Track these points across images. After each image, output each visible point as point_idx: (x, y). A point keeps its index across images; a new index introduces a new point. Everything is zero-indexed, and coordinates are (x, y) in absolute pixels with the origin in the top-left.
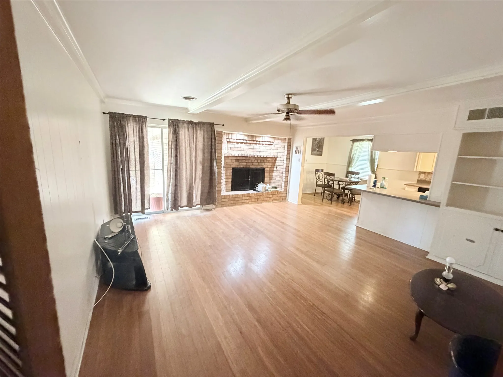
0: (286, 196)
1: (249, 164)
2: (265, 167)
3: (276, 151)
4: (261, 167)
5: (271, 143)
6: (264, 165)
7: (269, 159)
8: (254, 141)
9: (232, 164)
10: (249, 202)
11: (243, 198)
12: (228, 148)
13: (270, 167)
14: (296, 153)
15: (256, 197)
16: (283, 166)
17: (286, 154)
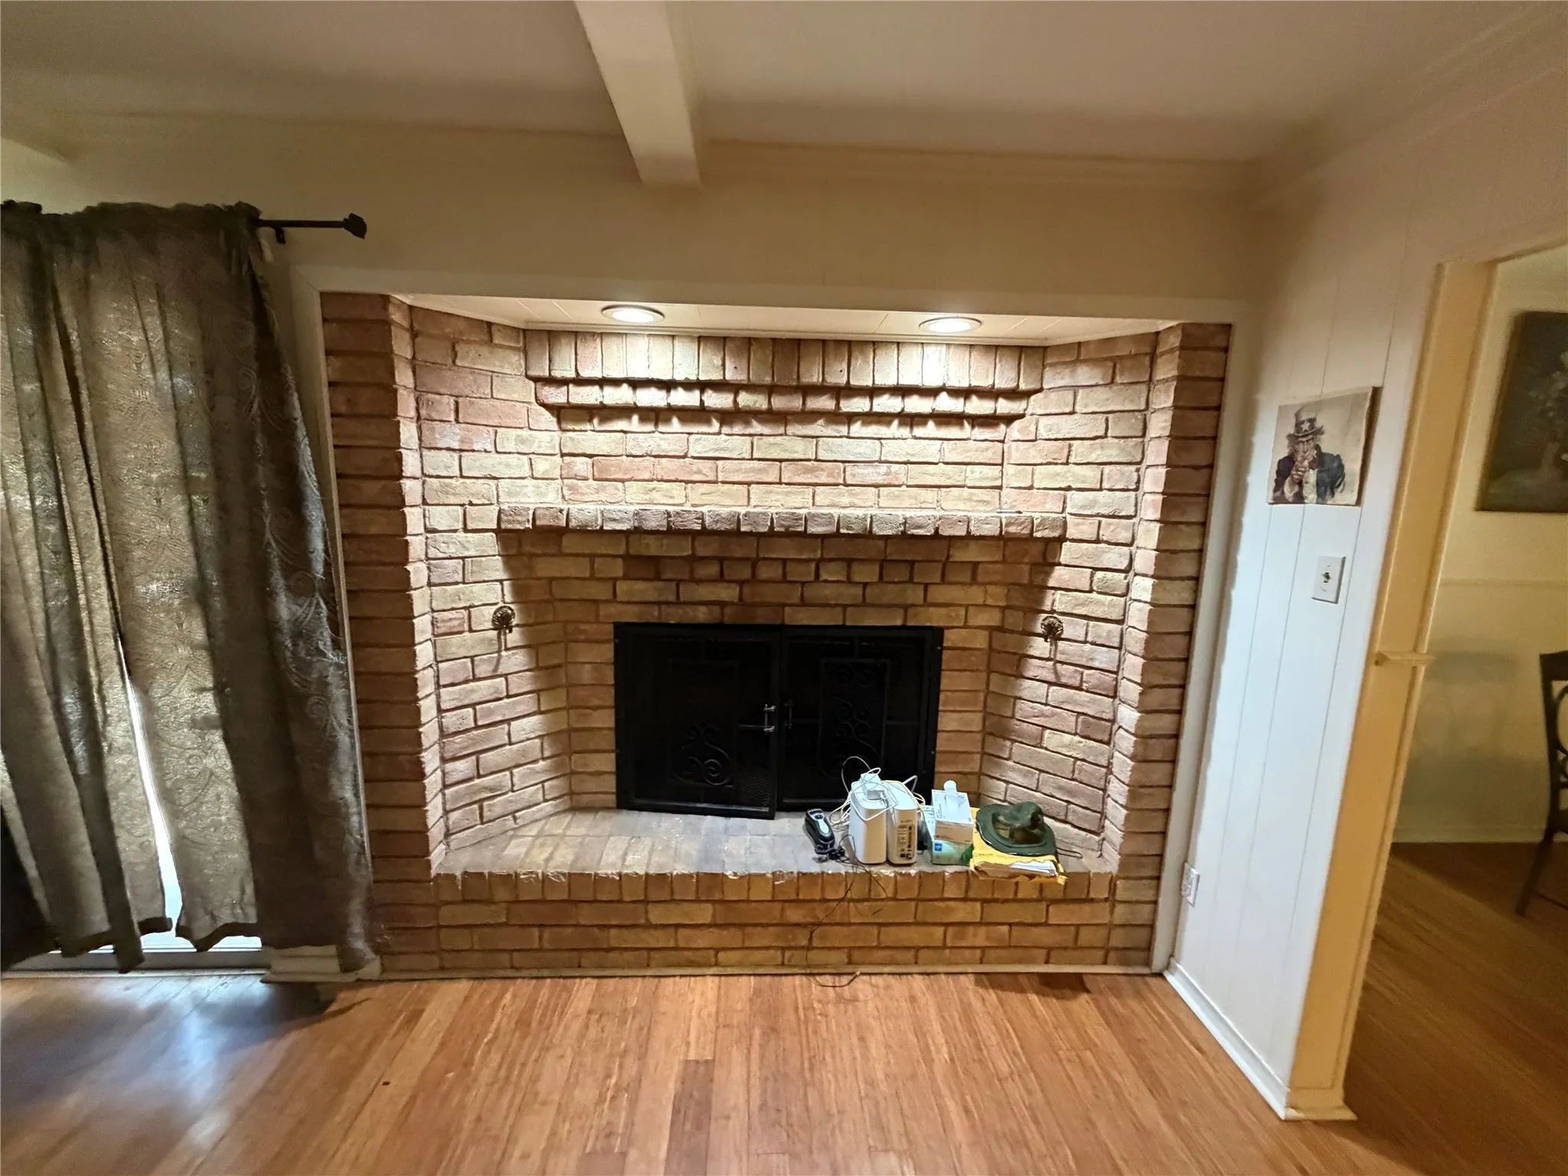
0: (1152, 927)
1: (771, 593)
2: (941, 624)
3: (1044, 477)
4: (899, 622)
5: (1004, 406)
6: (927, 604)
7: (971, 554)
8: (808, 390)
9: (601, 591)
10: (717, 951)
11: (656, 915)
12: (567, 459)
13: (992, 618)
14: (1288, 491)
15: (794, 915)
16: (1120, 622)
17: (1152, 506)
